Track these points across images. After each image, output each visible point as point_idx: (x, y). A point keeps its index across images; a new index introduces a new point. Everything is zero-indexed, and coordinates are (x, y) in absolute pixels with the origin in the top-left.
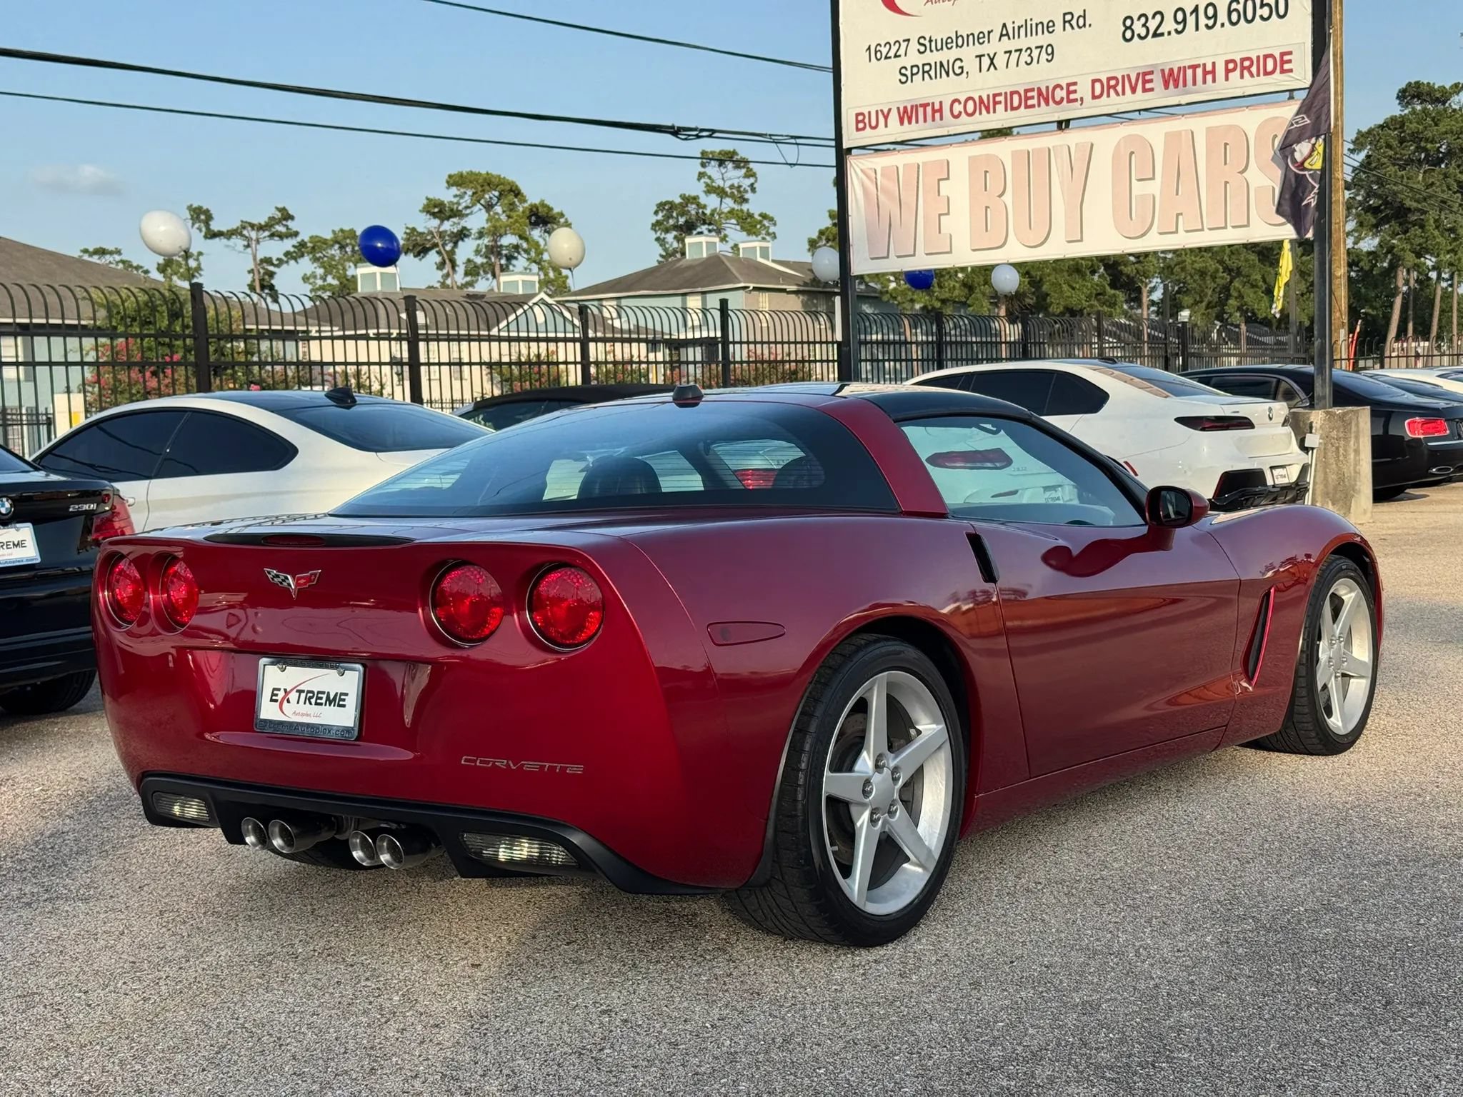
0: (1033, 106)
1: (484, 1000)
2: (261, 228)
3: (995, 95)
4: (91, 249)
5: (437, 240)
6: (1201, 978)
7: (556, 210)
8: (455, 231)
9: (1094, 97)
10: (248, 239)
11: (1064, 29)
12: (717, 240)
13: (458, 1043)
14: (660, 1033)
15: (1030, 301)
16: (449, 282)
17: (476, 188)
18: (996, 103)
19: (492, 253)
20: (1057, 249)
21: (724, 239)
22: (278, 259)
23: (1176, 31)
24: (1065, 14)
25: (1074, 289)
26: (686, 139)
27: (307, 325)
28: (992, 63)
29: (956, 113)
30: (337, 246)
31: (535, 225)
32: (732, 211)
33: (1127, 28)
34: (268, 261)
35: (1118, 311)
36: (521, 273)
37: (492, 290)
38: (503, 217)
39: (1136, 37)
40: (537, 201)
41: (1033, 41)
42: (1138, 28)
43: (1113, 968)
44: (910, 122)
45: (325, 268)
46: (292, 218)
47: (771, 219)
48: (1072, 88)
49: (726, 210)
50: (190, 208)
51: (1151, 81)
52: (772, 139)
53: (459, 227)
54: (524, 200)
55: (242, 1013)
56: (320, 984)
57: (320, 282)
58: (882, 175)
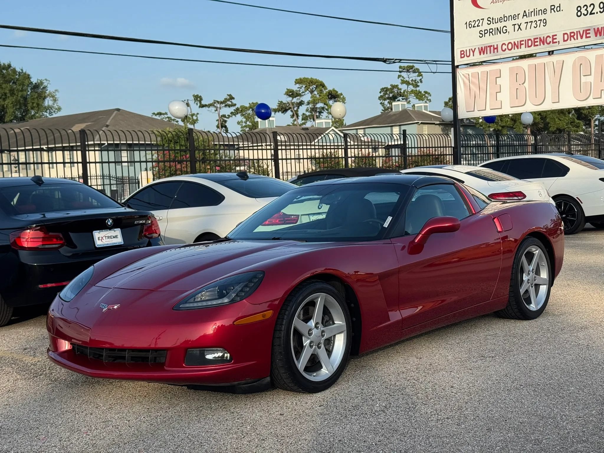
0: (537, 45)
1: (283, 429)
2: (222, 103)
3: (521, 41)
4: (156, 113)
5: (291, 106)
6: (588, 430)
7: (339, 92)
8: (298, 102)
9: (564, 41)
10: (217, 107)
11: (551, 12)
12: (405, 103)
13: (271, 448)
14: (353, 446)
15: (541, 126)
16: (295, 123)
17: (306, 84)
18: (521, 44)
19: (313, 111)
20: (547, 106)
21: (409, 102)
22: (228, 115)
23: (600, 12)
24: (551, 6)
25: (560, 120)
26: (389, 64)
27: (238, 142)
28: (519, 28)
29: (504, 49)
30: (251, 110)
31: (330, 99)
32: (412, 91)
33: (578, 11)
34: (224, 116)
35: (580, 129)
36: (324, 119)
37: (313, 126)
38: (318, 96)
39: (582, 14)
40: (331, 89)
41: (537, 18)
42: (583, 11)
43: (550, 424)
44: (484, 54)
45: (246, 118)
46: (234, 98)
47: (429, 94)
48: (554, 37)
49: (410, 91)
50: (194, 96)
51: (589, 33)
52: (425, 62)
53: (300, 101)
54: (326, 89)
55: (188, 431)
56: (219, 420)
57: (244, 124)
58: (471, 76)
